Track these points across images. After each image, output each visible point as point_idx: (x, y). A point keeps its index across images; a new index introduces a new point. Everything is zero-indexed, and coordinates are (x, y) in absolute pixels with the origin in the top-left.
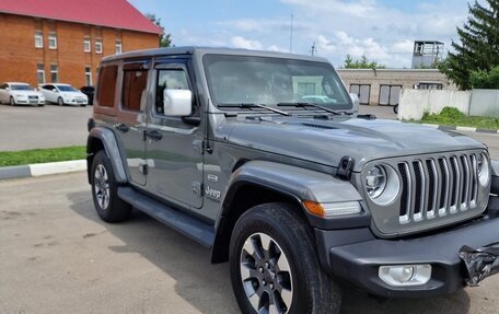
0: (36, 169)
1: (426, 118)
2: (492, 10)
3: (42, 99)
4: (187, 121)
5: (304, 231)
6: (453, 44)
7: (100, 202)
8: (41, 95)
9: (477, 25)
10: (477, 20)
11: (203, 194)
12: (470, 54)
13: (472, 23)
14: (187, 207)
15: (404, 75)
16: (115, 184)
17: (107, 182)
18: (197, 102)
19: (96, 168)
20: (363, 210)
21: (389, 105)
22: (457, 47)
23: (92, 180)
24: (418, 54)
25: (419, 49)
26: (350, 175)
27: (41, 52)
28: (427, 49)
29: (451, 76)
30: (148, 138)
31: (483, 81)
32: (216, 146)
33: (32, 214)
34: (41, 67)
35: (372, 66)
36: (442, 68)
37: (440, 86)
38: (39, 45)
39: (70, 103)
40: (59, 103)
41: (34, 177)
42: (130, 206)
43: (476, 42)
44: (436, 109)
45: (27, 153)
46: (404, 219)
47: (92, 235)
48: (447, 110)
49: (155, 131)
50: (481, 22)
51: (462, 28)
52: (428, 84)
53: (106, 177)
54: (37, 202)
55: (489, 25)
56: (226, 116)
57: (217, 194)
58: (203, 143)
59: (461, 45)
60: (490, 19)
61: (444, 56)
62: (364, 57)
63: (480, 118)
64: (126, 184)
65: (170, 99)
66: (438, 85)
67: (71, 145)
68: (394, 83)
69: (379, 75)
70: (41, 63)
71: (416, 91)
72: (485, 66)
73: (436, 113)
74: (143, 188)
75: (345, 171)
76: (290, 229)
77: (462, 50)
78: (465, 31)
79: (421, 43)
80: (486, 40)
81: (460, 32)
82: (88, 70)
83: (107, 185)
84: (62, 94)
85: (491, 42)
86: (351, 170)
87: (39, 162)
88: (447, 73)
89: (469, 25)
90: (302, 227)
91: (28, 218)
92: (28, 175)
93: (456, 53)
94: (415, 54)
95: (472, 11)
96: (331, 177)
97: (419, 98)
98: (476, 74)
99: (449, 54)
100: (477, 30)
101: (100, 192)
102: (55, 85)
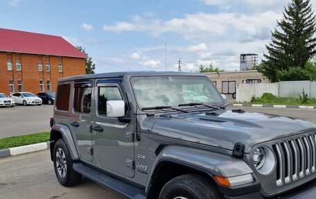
0: (13, 150)
1: (254, 100)
2: (286, 34)
3: (13, 102)
4: (121, 120)
5: (214, 196)
6: (264, 55)
7: (60, 172)
8: (13, 100)
9: (278, 43)
10: (277, 41)
11: (134, 168)
12: (275, 60)
13: (275, 42)
14: (123, 176)
15: (236, 75)
16: (70, 161)
17: (64, 160)
18: (128, 107)
19: (57, 150)
20: (254, 179)
21: (228, 93)
22: (267, 57)
23: (54, 158)
24: (243, 62)
25: (244, 59)
26: (243, 155)
27: (11, 73)
28: (248, 58)
29: (265, 74)
30: (93, 131)
31: (285, 76)
32: (142, 136)
33: (14, 184)
34: (11, 82)
35: (216, 70)
36: (259, 69)
37: (259, 81)
38: (10, 68)
39: (31, 103)
40: (24, 104)
41: (13, 156)
42: (80, 175)
43: (278, 53)
44: (259, 95)
45: (7, 140)
46: (279, 182)
47: (57, 197)
48: (265, 95)
49: (99, 126)
50: (280, 41)
51: (268, 45)
52: (252, 80)
53: (64, 156)
54: (16, 174)
55: (285, 43)
56: (148, 115)
57: (145, 168)
58: (133, 134)
59: (269, 55)
60: (285, 39)
61: (259, 63)
62: (211, 66)
63: (286, 99)
64: (78, 161)
65: (111, 107)
66: (258, 80)
67: (34, 133)
68: (231, 80)
69: (221, 75)
70: (12, 79)
71: (245, 84)
72: (286, 67)
73: (259, 97)
74: (90, 163)
75: (239, 153)
76: (204, 195)
77: (270, 58)
78: (271, 47)
79: (244, 55)
80: (284, 52)
81: (268, 48)
82: (41, 82)
83: (65, 162)
84: (25, 98)
85: (287, 53)
86: (243, 152)
87: (15, 146)
88: (263, 72)
89: (272, 43)
90: (212, 193)
91: (12, 187)
92: (8, 155)
93: (267, 60)
94: (241, 62)
95: (274, 35)
96: (229, 157)
97: (248, 89)
98: (280, 73)
99: (263, 61)
100: (278, 46)
101: (59, 166)
102: (21, 93)
